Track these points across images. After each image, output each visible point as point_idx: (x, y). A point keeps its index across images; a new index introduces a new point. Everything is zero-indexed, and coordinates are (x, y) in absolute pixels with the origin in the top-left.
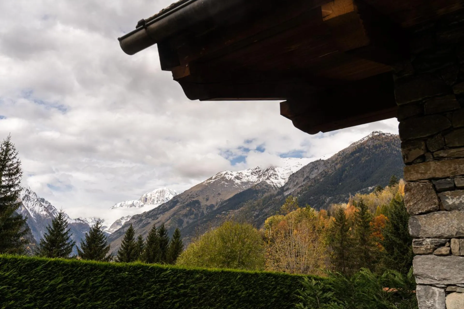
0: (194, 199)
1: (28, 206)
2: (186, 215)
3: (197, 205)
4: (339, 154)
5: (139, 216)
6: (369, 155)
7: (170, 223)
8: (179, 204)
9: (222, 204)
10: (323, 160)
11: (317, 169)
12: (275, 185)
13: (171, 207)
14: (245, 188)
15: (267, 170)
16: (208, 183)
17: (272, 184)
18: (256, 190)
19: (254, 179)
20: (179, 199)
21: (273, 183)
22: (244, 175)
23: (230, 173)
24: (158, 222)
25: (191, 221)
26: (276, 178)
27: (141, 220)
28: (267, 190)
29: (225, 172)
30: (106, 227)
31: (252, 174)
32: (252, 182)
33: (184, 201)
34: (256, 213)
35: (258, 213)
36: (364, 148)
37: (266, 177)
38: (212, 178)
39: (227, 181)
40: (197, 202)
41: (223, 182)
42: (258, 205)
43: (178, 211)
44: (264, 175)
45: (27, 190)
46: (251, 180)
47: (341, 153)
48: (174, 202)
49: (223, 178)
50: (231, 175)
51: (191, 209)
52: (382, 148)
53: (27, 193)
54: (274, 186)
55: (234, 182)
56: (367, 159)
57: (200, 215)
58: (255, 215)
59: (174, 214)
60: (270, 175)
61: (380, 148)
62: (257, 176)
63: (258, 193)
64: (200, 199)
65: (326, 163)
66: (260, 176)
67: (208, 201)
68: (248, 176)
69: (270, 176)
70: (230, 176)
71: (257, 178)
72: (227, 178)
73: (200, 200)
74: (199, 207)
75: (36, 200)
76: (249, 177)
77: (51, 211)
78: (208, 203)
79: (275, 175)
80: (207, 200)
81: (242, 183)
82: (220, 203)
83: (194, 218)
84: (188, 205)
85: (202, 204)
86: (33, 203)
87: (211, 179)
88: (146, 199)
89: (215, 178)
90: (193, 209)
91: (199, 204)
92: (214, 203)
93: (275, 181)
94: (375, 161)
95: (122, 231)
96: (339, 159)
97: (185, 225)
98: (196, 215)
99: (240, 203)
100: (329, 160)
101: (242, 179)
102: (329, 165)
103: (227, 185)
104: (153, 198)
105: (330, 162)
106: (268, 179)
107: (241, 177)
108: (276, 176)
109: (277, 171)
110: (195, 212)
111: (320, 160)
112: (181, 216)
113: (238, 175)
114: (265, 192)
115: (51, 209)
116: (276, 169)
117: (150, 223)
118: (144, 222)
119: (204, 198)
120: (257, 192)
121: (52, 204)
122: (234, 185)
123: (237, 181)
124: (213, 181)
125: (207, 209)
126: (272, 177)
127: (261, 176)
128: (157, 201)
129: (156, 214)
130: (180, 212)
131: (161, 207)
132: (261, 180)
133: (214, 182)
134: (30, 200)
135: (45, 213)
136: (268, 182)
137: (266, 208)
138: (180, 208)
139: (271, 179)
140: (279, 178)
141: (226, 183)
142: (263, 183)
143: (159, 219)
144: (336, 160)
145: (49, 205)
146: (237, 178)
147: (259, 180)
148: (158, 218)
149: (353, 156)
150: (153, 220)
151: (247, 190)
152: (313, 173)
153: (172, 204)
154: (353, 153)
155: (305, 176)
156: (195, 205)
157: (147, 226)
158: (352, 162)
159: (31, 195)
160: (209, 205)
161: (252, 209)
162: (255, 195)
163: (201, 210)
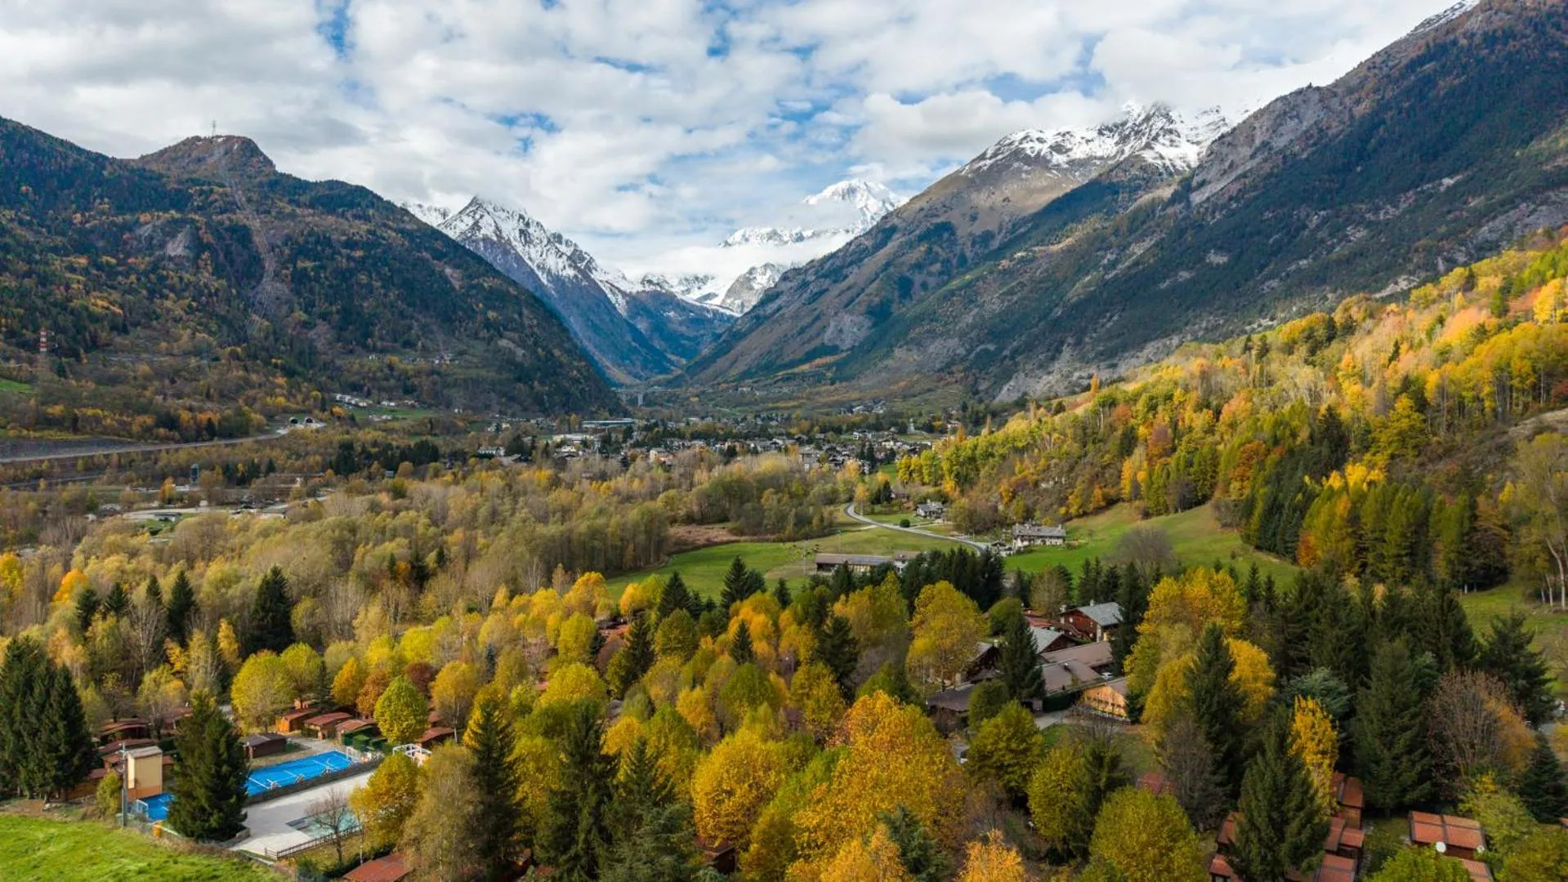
0: (939, 220)
1: (531, 259)
2: (918, 266)
3: (946, 235)
4: (1371, 65)
5: (797, 271)
6: (1465, 67)
7: (879, 290)
8: (896, 236)
9: (1015, 227)
10: (1318, 89)
11: (1297, 116)
12: (1168, 163)
13: (879, 246)
14: (1080, 177)
15: (1146, 119)
16: (974, 171)
17: (1159, 161)
18: (1112, 184)
19: (1106, 147)
20: (896, 222)
21: (1162, 157)
22: (1078, 139)
23: (1035, 135)
24: (849, 288)
25: (932, 281)
26: (1172, 141)
27: (805, 284)
28: (1144, 184)
29: (1022, 135)
31: (1100, 133)
32: (1101, 158)
33: (912, 227)
34: (1108, 255)
35: (1114, 256)
36: (1454, 43)
37: (1144, 141)
38: (984, 154)
39: (1027, 159)
40: (947, 227)
41: (1016, 165)
42: (1116, 232)
43: (896, 255)
44: (1136, 134)
45: (521, 217)
46: (1099, 154)
47: (1378, 60)
48: (884, 231)
49: (1018, 153)
50: (1040, 140)
51: (930, 250)
52: (1511, 43)
53: (522, 226)
54: (1166, 168)
55: (1049, 161)
56: (1456, 82)
57: (954, 262)
59: (888, 265)
60: (1154, 133)
61: (1506, 44)
62: (1117, 138)
63: (1117, 193)
64: (954, 217)
65: (1324, 95)
66: (1124, 139)
67: (976, 223)
68: (1088, 141)
69: (1155, 139)
70: (1038, 146)
71: (1117, 143)
72: (1028, 152)
73: (954, 222)
74: (953, 242)
75: (545, 241)
76: (1091, 144)
77: (582, 265)
78: (977, 228)
79: (1171, 132)
80: (974, 218)
81: (1071, 162)
82: (1010, 226)
83: (941, 274)
84: (921, 239)
85: (959, 233)
86: (539, 248)
87: (982, 157)
89: (995, 155)
90: (936, 248)
91: (953, 234)
92: (992, 227)
93: (1170, 153)
94: (1481, 87)
95: (761, 313)
96: (1370, 85)
97: (918, 294)
98: (945, 263)
99: (1065, 223)
100: (1337, 84)
101: (1070, 149)
102: (1335, 103)
103: (1026, 171)
105: (1340, 91)
106: (1148, 146)
107: (1069, 146)
108: (1173, 137)
109: (1178, 121)
110: (943, 255)
111: (1310, 86)
112: (905, 269)
113: (1060, 139)
114: (1139, 187)
115: (582, 259)
116: (1173, 114)
117: (827, 290)
118: (814, 288)
119: (964, 215)
120: (1115, 189)
122: (1049, 169)
123: (1058, 159)
124: (988, 162)
125: (973, 244)
126: (1161, 139)
127: (1128, 136)
129: (842, 268)
130: (903, 259)
131: (852, 247)
132: (1127, 150)
133: (991, 166)
134: (531, 242)
135: (571, 272)
136: (1148, 156)
138: (901, 246)
139: (1158, 147)
140: (1182, 140)
141: (1025, 167)
142: (1134, 159)
143: (850, 280)
144: (1361, 85)
145: (575, 251)
146: (1058, 148)
147: (1123, 152)
148: (846, 277)
149: (1413, 71)
150: (835, 282)
151: (1087, 185)
152: (1281, 129)
153: (880, 236)
154: (1420, 61)
155: (1258, 142)
156: (940, 236)
157: (820, 300)
158: (1407, 93)
159: (531, 230)
160: (978, 233)
161: (1097, 244)
162: (1108, 198)
163: (958, 249)
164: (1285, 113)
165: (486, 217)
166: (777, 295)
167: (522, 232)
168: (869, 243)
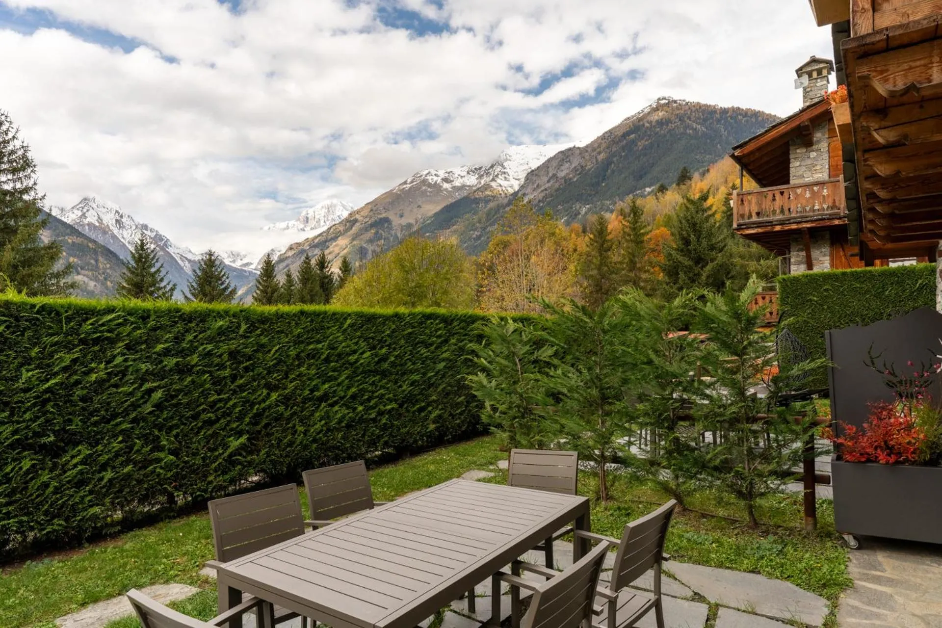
0: (381, 216)
1: (123, 238)
2: (371, 241)
3: (386, 225)
4: (603, 137)
5: (298, 244)
6: (650, 136)
7: (348, 254)
8: (357, 224)
9: (424, 221)
10: (579, 148)
11: (569, 161)
12: (504, 189)
13: (347, 230)
14: (458, 196)
15: (492, 167)
16: (401, 190)
17: (500, 188)
18: (475, 198)
19: (472, 180)
20: (357, 216)
21: (501, 186)
22: (456, 176)
23: (433, 172)
24: (330, 253)
25: (378, 249)
26: (505, 178)
27: (303, 251)
28: (492, 198)
29: (426, 172)
30: (251, 264)
31: (468, 173)
32: (469, 186)
33: (366, 220)
34: (476, 233)
35: (479, 233)
36: (643, 125)
37: (491, 177)
38: (406, 181)
39: (430, 185)
40: (387, 220)
41: (424, 188)
42: (480, 222)
43: (358, 235)
44: (487, 174)
45: (117, 212)
46: (468, 184)
47: (606, 135)
48: (350, 221)
49: (424, 182)
50: (436, 175)
51: (377, 232)
52: (670, 125)
53: (117, 217)
54: (504, 191)
55: (442, 187)
56: (647, 143)
57: (392, 239)
58: (474, 236)
59: (353, 241)
60: (496, 173)
61: (667, 125)
62: (477, 176)
63: (478, 203)
64: (391, 215)
65: (582, 151)
66: (481, 177)
67: (403, 219)
68: (462, 177)
69: (497, 176)
70: (435, 178)
71: (477, 179)
72: (430, 181)
73: (391, 217)
74: (390, 228)
75: (134, 227)
76: (463, 179)
77: (162, 244)
78: (404, 221)
79: (504, 173)
80: (401, 216)
81: (454, 187)
82: (422, 220)
83: (384, 245)
84: (372, 226)
85: (394, 223)
86: (129, 231)
87: (405, 183)
88: (307, 218)
89: (412, 182)
90: (380, 231)
91: (390, 224)
92: (412, 221)
93: (505, 183)
94: (658, 146)
96: (604, 145)
98: (386, 240)
99: (452, 219)
100: (587, 146)
101: (453, 181)
102: (587, 155)
103: (429, 192)
104: (317, 217)
105: (589, 150)
106: (493, 180)
107: (452, 179)
108: (506, 175)
109: (508, 167)
110: (385, 235)
111: (574, 147)
112: (363, 242)
113: (447, 175)
114: (490, 200)
115: (162, 240)
116: (505, 164)
119: (396, 214)
120: (477, 201)
121: (161, 233)
122: (442, 191)
123: (446, 186)
124: (409, 186)
125: (402, 230)
126: (500, 176)
127: (483, 175)
128: (325, 222)
129: (326, 241)
130: (362, 237)
132: (483, 182)
133: (410, 188)
134: (124, 227)
136: (494, 185)
137: (491, 225)
138: (361, 230)
139: (499, 181)
140: (511, 177)
141: (429, 189)
142: (487, 187)
143: (331, 248)
144: (599, 146)
145: (157, 235)
146: (446, 180)
147: (480, 183)
148: (328, 247)
149: (625, 139)
150: (321, 250)
151: (461, 199)
152: (562, 168)
153: (348, 224)
154: (625, 135)
155: (551, 174)
156: (383, 225)
158: (623, 148)
159: (124, 220)
160: (404, 224)
161: (470, 228)
162: (474, 206)
163: (393, 232)
164: (563, 160)
165: (91, 211)
166: (287, 258)
167: (117, 221)
168: (341, 228)
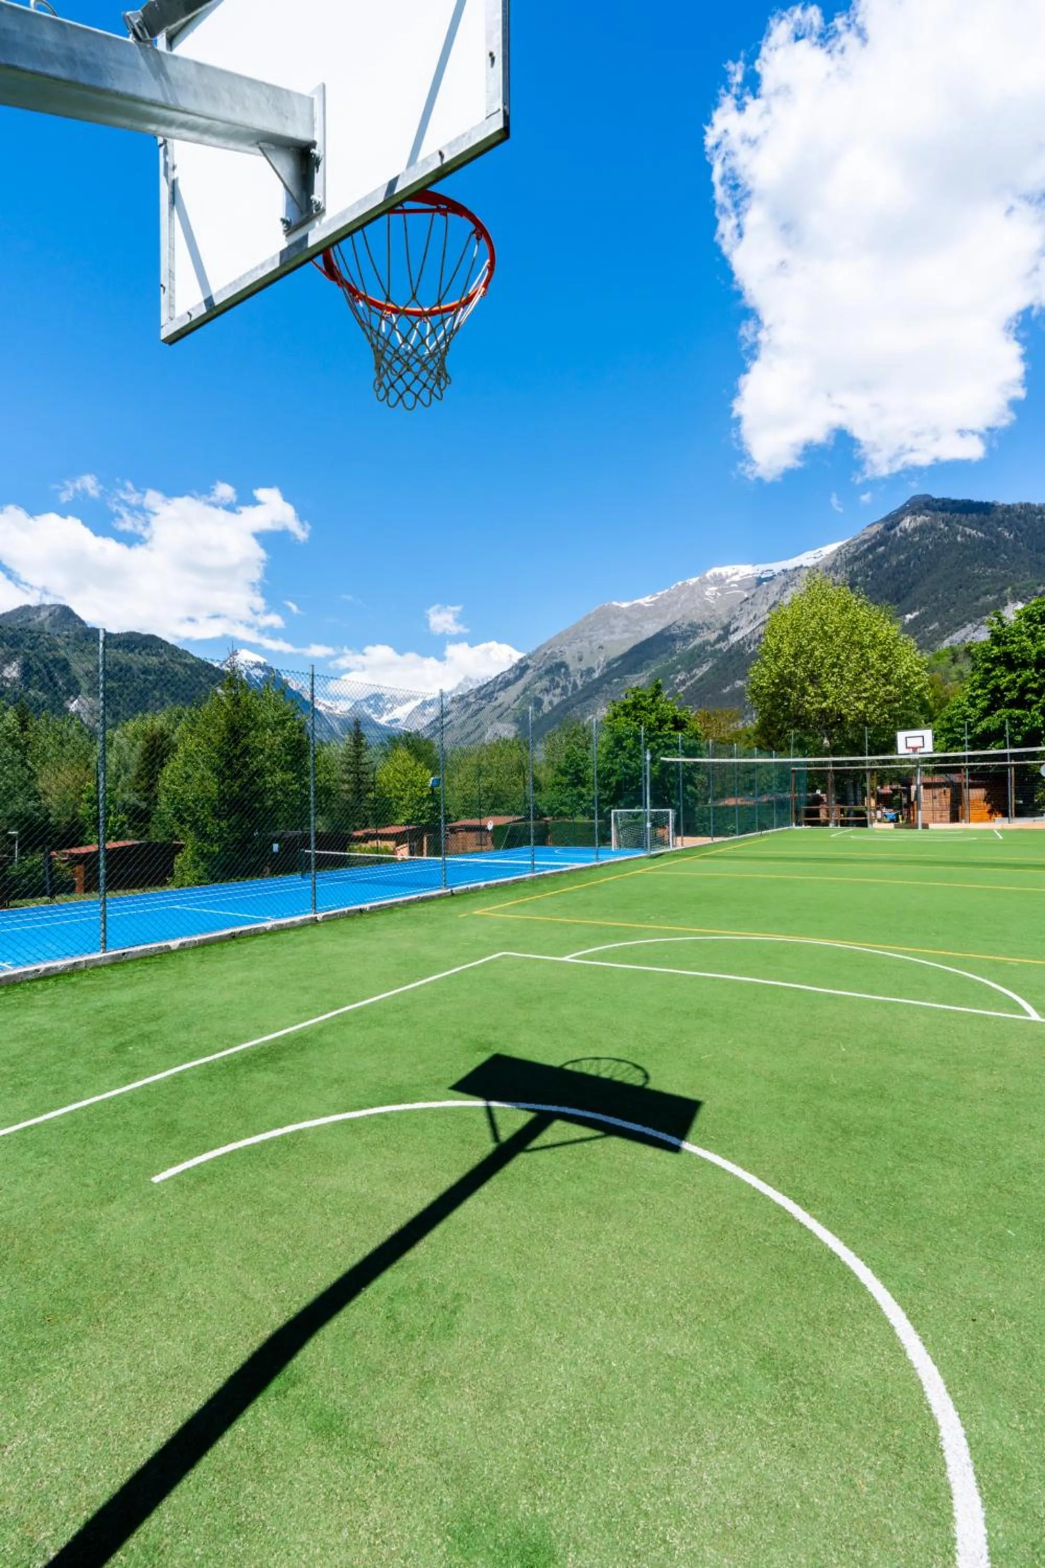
0: (557, 660)
2: (546, 690)
3: (563, 670)
5: (462, 696)
6: (906, 548)
7: (520, 707)
8: (530, 671)
9: (609, 664)
10: (807, 568)
11: (796, 583)
13: (517, 678)
18: (671, 635)
20: (529, 662)
24: (500, 706)
25: (556, 701)
27: (468, 705)
28: (692, 634)
33: (540, 666)
40: (562, 665)
43: (530, 684)
48: (522, 668)
51: (553, 680)
54: (706, 623)
56: (902, 558)
57: (570, 687)
59: (525, 690)
63: (675, 641)
64: (568, 659)
67: (583, 662)
73: (568, 661)
74: (567, 674)
78: (583, 666)
80: (581, 659)
82: (605, 664)
83: (561, 695)
84: (547, 673)
85: (571, 669)
90: (557, 678)
91: (568, 669)
92: (594, 665)
93: (707, 614)
94: (919, 559)
95: (437, 725)
96: (842, 562)
97: (546, 708)
98: (564, 688)
102: (819, 576)
105: (822, 568)
110: (562, 682)
112: (537, 692)
114: (689, 636)
117: (484, 708)
118: (475, 707)
119: (574, 657)
120: (673, 638)
125: (581, 676)
129: (493, 692)
130: (535, 686)
131: (500, 679)
138: (533, 678)
142: (684, 620)
143: (500, 700)
148: (496, 699)
149: (870, 554)
150: (489, 702)
152: (786, 593)
153: (518, 672)
155: (771, 602)
156: (559, 671)
157: (481, 713)
158: (869, 566)
160: (584, 669)
162: (670, 644)
163: (572, 679)
164: (787, 583)
166: (448, 713)
168: (512, 675)
